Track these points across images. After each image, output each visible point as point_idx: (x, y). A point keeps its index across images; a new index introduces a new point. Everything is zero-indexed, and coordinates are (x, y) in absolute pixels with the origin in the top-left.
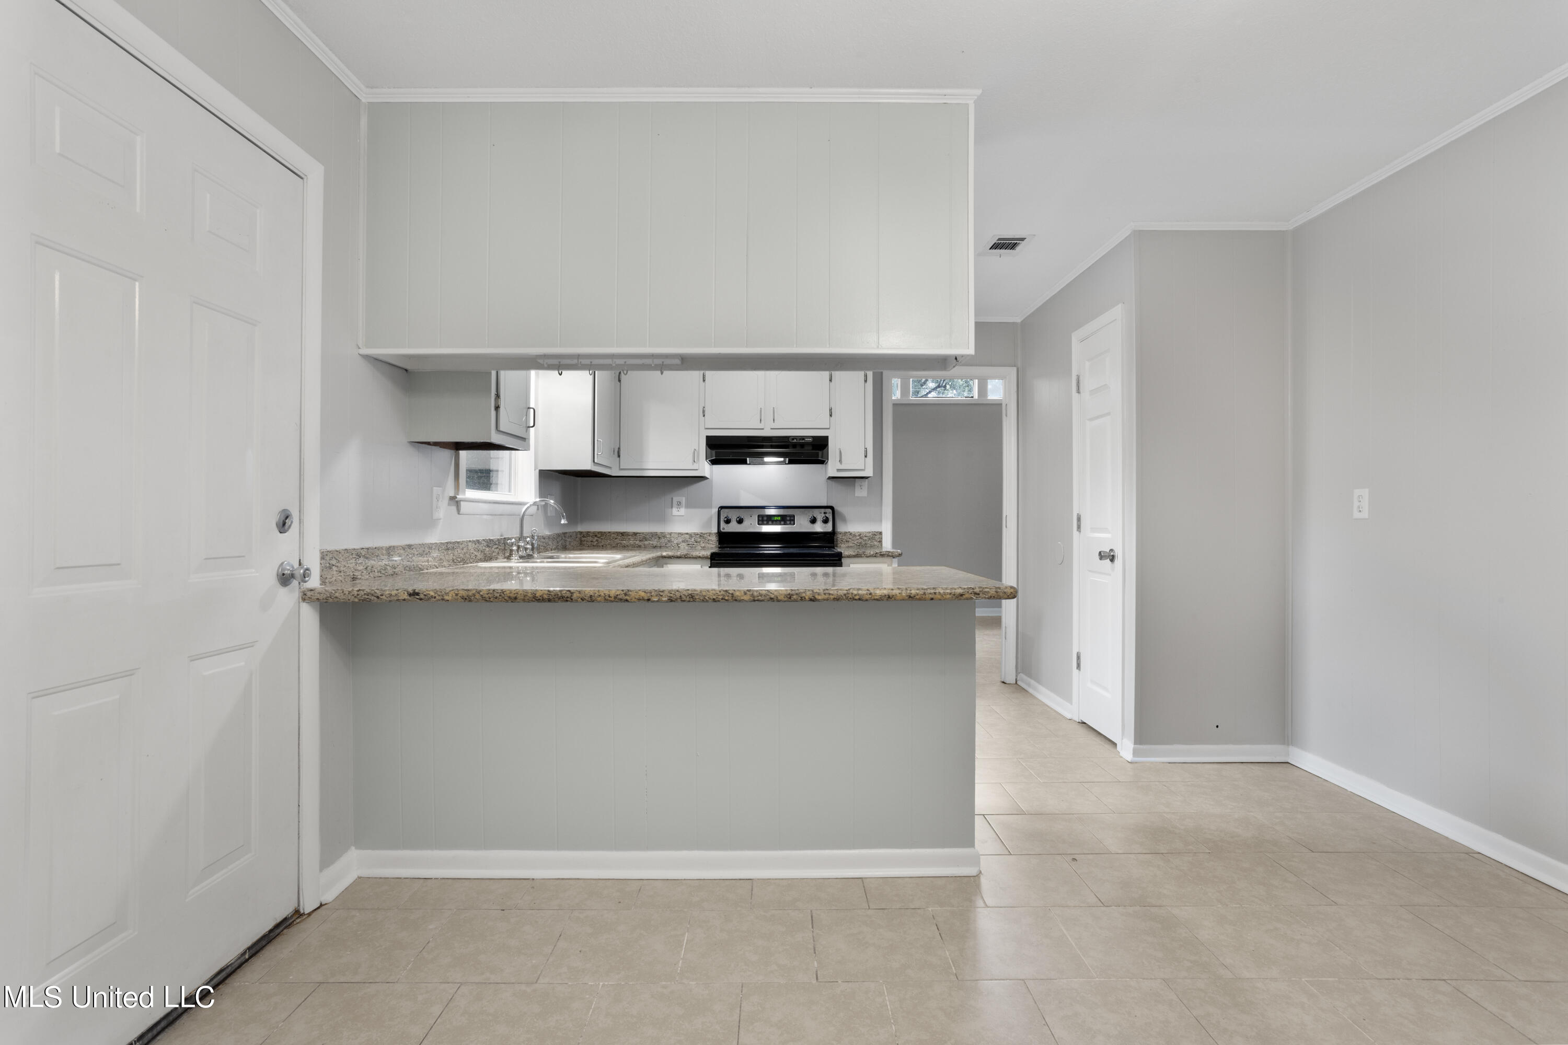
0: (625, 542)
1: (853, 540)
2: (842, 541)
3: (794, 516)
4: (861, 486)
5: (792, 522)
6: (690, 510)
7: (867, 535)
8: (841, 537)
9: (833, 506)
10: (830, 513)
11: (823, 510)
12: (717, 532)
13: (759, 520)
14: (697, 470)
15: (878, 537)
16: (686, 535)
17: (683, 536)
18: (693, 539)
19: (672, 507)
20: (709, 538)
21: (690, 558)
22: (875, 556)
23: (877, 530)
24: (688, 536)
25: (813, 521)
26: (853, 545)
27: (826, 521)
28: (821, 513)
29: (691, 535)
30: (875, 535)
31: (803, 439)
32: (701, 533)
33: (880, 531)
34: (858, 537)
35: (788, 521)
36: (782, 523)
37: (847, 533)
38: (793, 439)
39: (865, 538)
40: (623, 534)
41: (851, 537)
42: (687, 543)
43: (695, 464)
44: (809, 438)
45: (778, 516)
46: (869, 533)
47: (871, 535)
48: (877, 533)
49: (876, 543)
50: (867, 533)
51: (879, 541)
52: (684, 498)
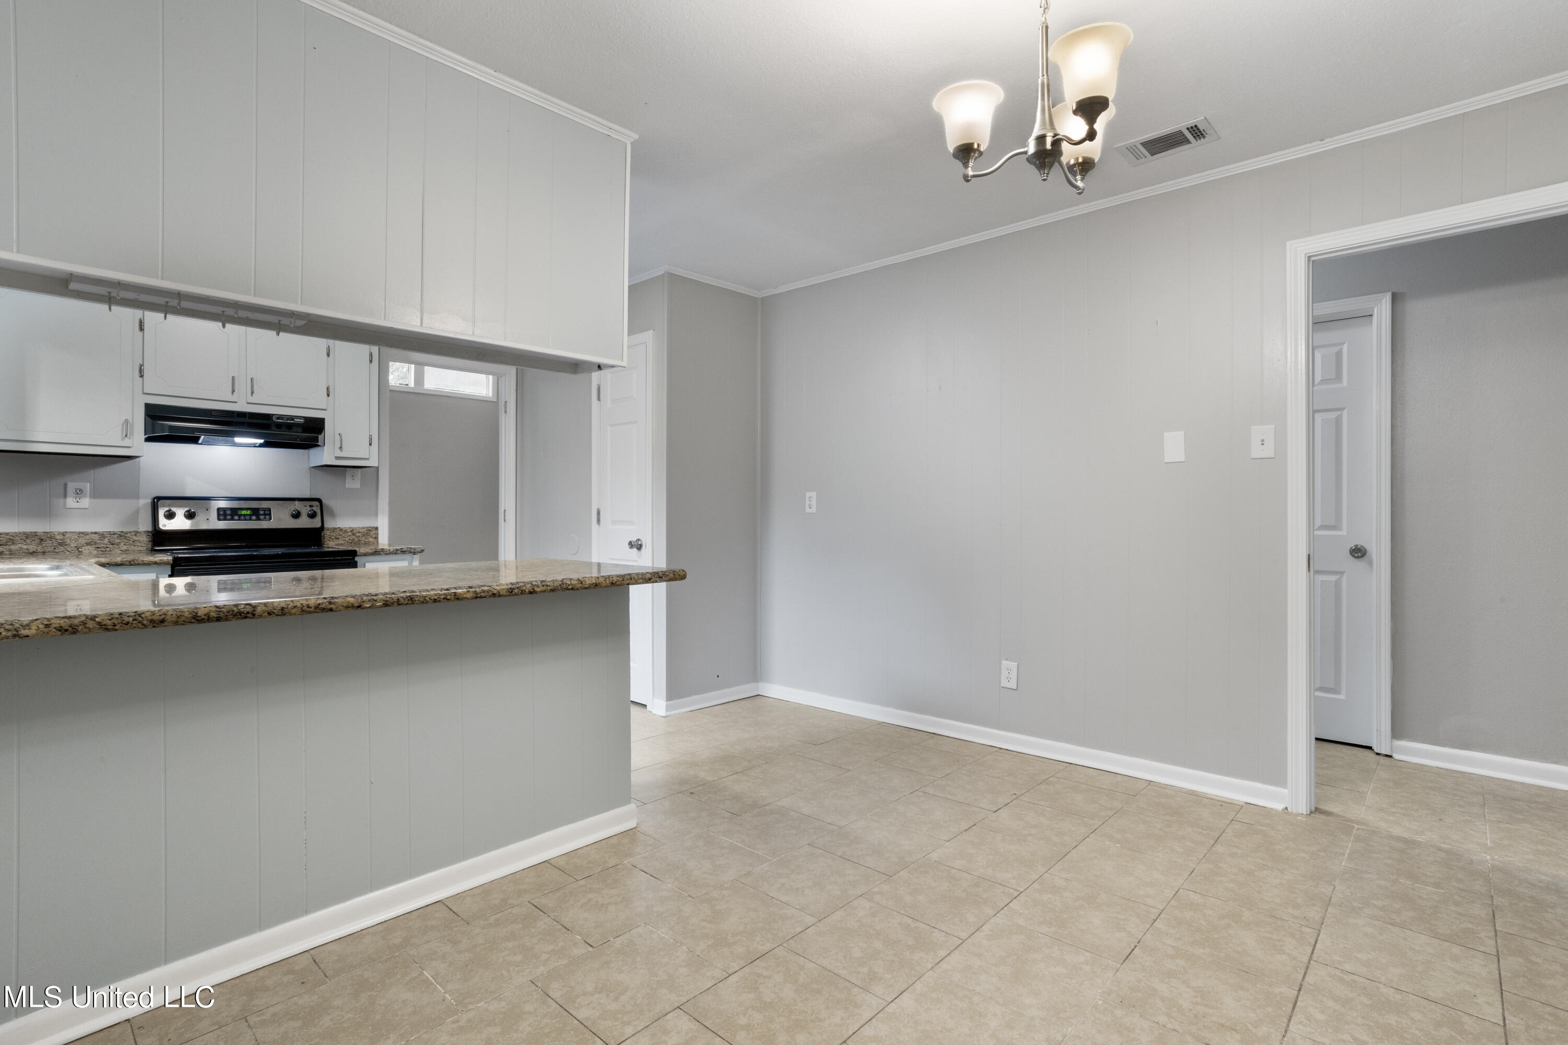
1: (344, 537)
2: (330, 538)
3: (270, 510)
4: (353, 476)
5: (268, 517)
6: (96, 501)
7: (360, 531)
8: (329, 534)
9: (321, 498)
10: (317, 507)
11: (308, 503)
12: (150, 529)
13: (219, 515)
14: (130, 447)
15: (373, 532)
16: (94, 536)
17: (87, 537)
18: (106, 541)
19: (65, 496)
20: (135, 538)
21: (139, 564)
22: (395, 554)
23: (371, 526)
24: (97, 536)
25: (297, 515)
26: (344, 542)
27: (312, 516)
28: (306, 506)
29: (102, 535)
30: (370, 530)
31: (293, 419)
32: (122, 532)
33: (375, 526)
34: (350, 534)
35: (262, 515)
36: (254, 518)
37: (336, 529)
38: (278, 418)
39: (358, 534)
41: (341, 534)
42: (96, 546)
43: (123, 440)
44: (300, 419)
45: (248, 509)
46: (364, 528)
47: (366, 530)
48: (373, 528)
49: (371, 540)
50: (362, 528)
51: (374, 538)
52: (89, 484)
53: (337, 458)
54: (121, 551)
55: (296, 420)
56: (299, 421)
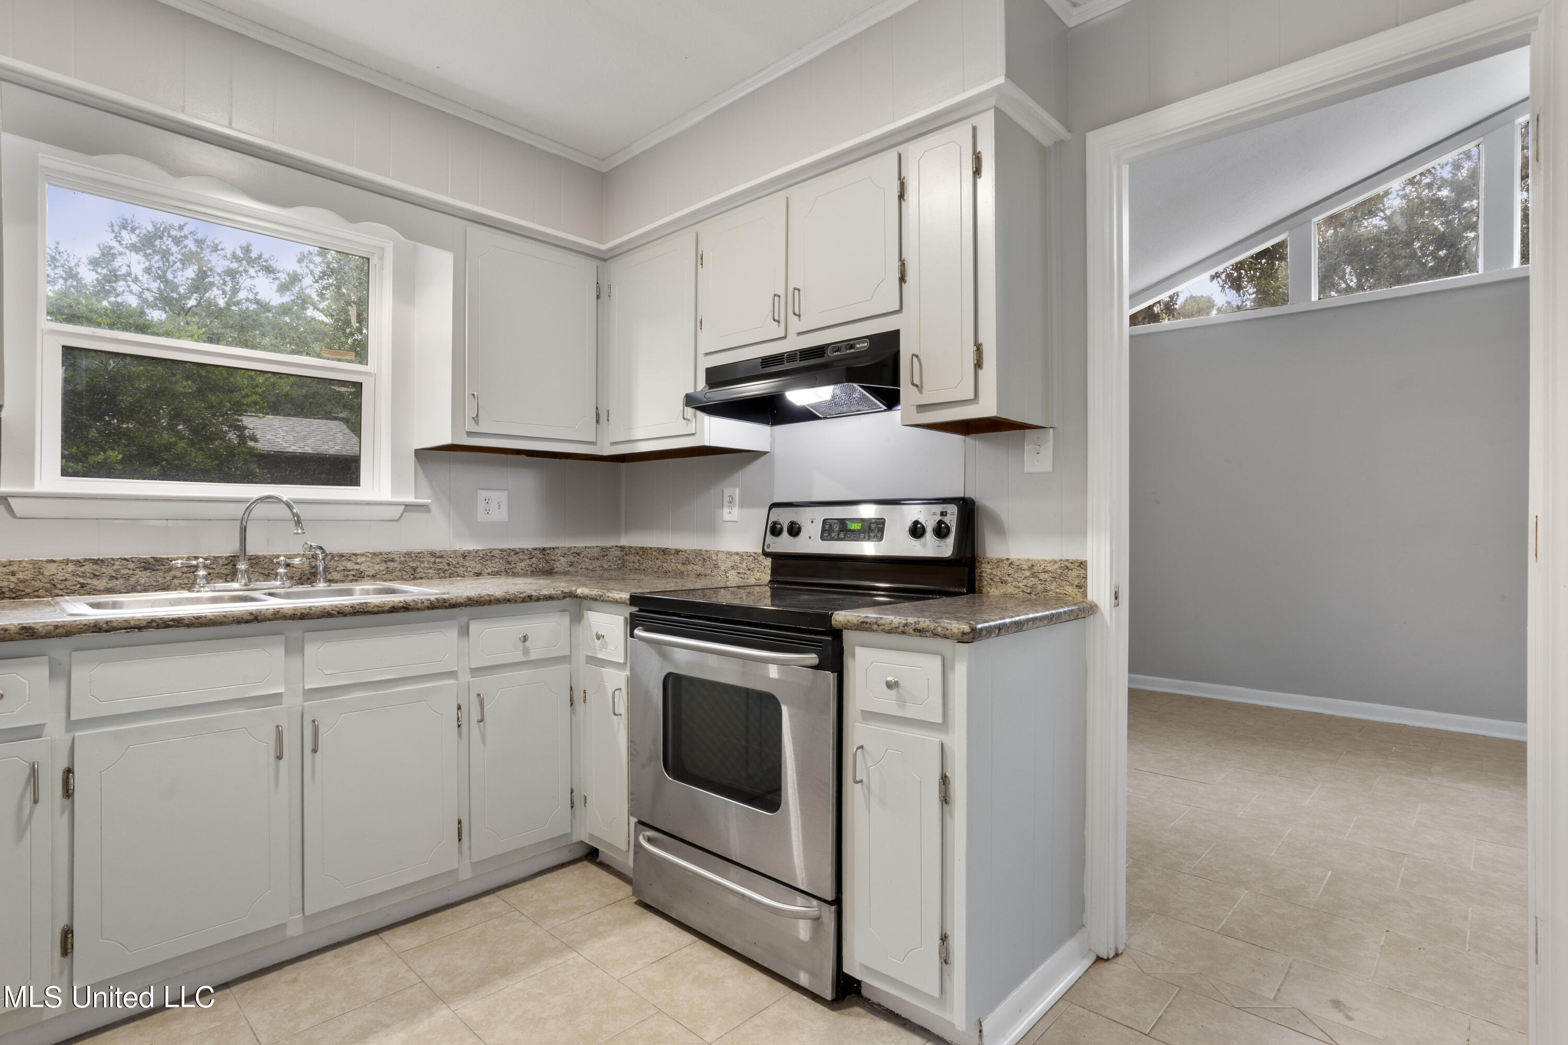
0: (665, 564)
1: (1016, 580)
2: (991, 579)
3: (884, 521)
4: (1038, 446)
5: (879, 535)
6: (742, 511)
7: (1049, 568)
8: (989, 571)
10: (952, 514)
11: (936, 508)
13: (823, 530)
14: (693, 434)
15: (1073, 574)
16: (736, 557)
17: (732, 558)
18: (744, 565)
19: (722, 506)
22: (904, 633)
23: (1072, 557)
25: (918, 531)
26: (1017, 591)
27: (942, 533)
28: (934, 514)
29: (742, 557)
30: (1067, 568)
32: (755, 553)
33: (1083, 559)
34: (1028, 573)
35: (873, 530)
36: (864, 535)
37: (1002, 561)
38: (834, 350)
39: (1043, 576)
40: (664, 551)
41: (1010, 572)
42: (738, 571)
44: (862, 343)
45: (858, 521)
46: (1055, 562)
47: (1060, 568)
48: (1072, 563)
49: (1070, 591)
50: (1050, 562)
51: (1077, 586)
52: (737, 489)
53: (920, 409)
55: (858, 346)
56: (861, 347)
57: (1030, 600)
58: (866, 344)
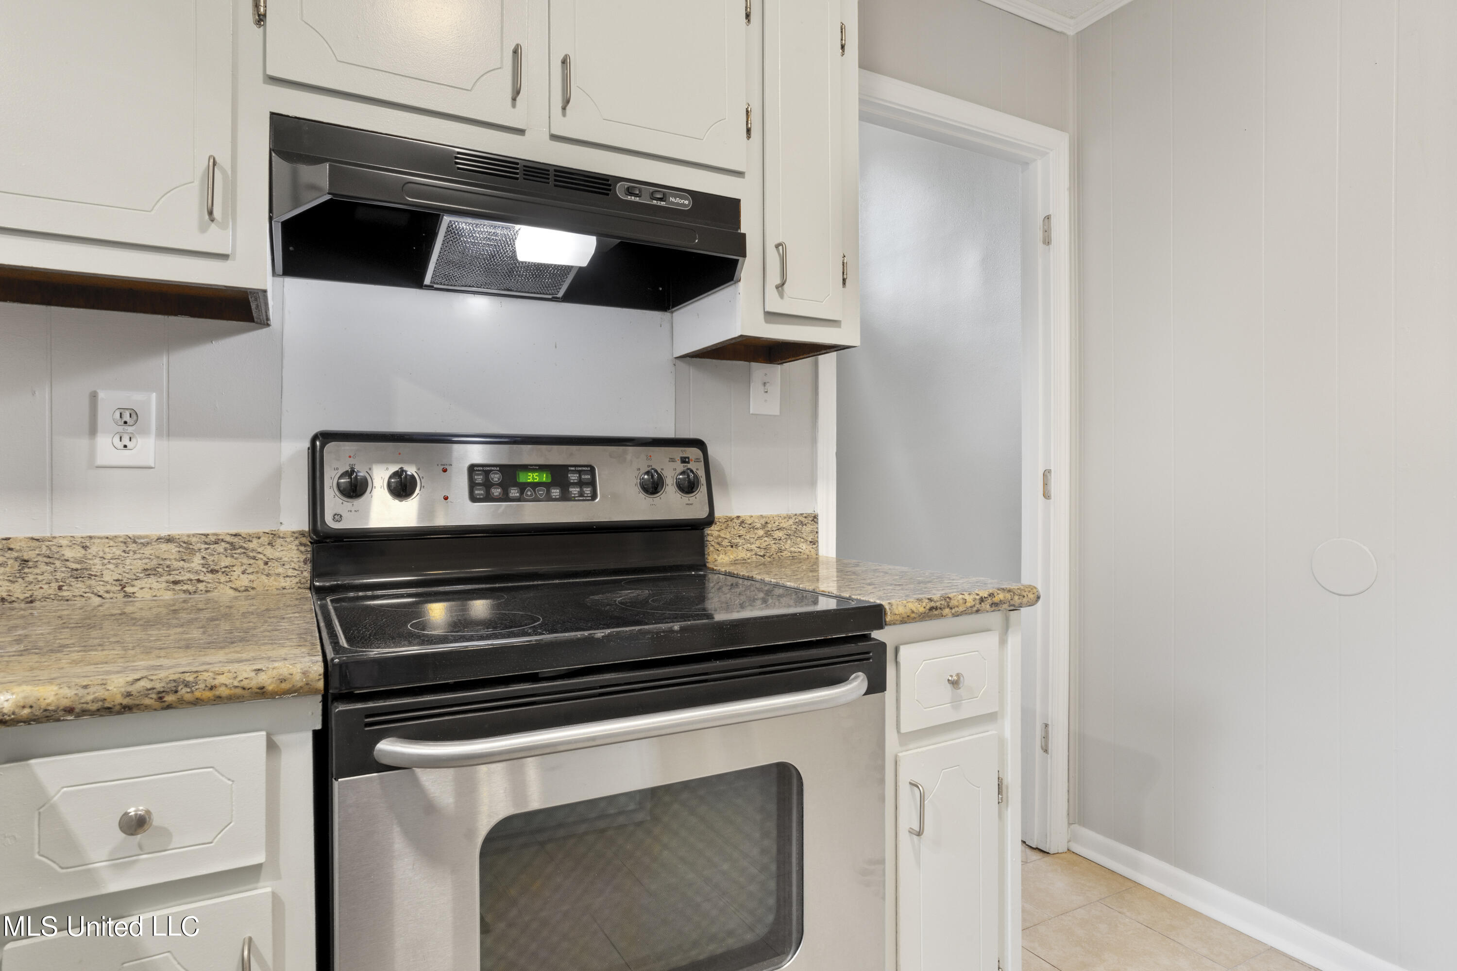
1: (748, 541)
2: (719, 544)
3: (592, 470)
5: (588, 491)
6: (173, 444)
7: (783, 525)
8: (716, 533)
9: (706, 442)
10: (696, 461)
11: (678, 452)
12: (305, 526)
13: (472, 485)
14: (224, 257)
15: (807, 529)
16: (164, 547)
17: (148, 551)
18: (196, 562)
19: (93, 431)
20: (269, 552)
21: (197, 702)
23: (803, 511)
24: (173, 548)
25: (653, 486)
26: (749, 555)
27: (688, 486)
28: (672, 460)
29: (186, 546)
30: (802, 523)
31: (664, 197)
32: (236, 534)
33: (813, 512)
34: (761, 532)
35: (574, 484)
36: (556, 492)
37: (732, 520)
39: (778, 534)
41: (741, 533)
42: (171, 578)
43: (203, 229)
44: (681, 198)
45: (541, 468)
46: (790, 518)
47: (795, 523)
48: (806, 517)
49: (804, 548)
50: (785, 518)
51: (811, 542)
52: (154, 396)
53: (772, 316)
54: (236, 589)
55: (672, 199)
56: (678, 204)
57: (764, 564)
58: (686, 202)
